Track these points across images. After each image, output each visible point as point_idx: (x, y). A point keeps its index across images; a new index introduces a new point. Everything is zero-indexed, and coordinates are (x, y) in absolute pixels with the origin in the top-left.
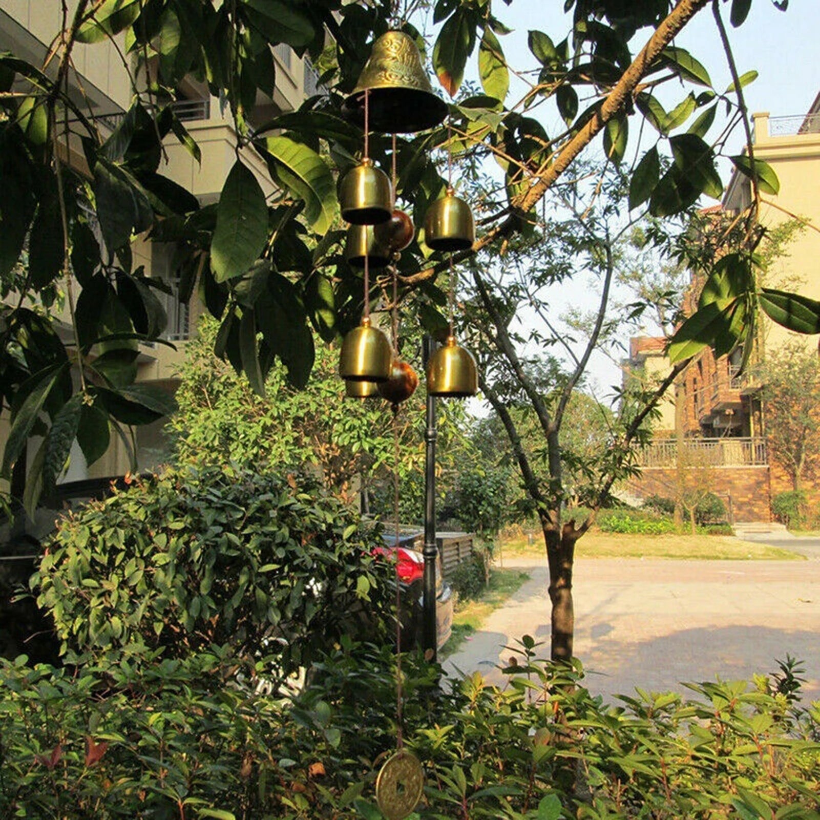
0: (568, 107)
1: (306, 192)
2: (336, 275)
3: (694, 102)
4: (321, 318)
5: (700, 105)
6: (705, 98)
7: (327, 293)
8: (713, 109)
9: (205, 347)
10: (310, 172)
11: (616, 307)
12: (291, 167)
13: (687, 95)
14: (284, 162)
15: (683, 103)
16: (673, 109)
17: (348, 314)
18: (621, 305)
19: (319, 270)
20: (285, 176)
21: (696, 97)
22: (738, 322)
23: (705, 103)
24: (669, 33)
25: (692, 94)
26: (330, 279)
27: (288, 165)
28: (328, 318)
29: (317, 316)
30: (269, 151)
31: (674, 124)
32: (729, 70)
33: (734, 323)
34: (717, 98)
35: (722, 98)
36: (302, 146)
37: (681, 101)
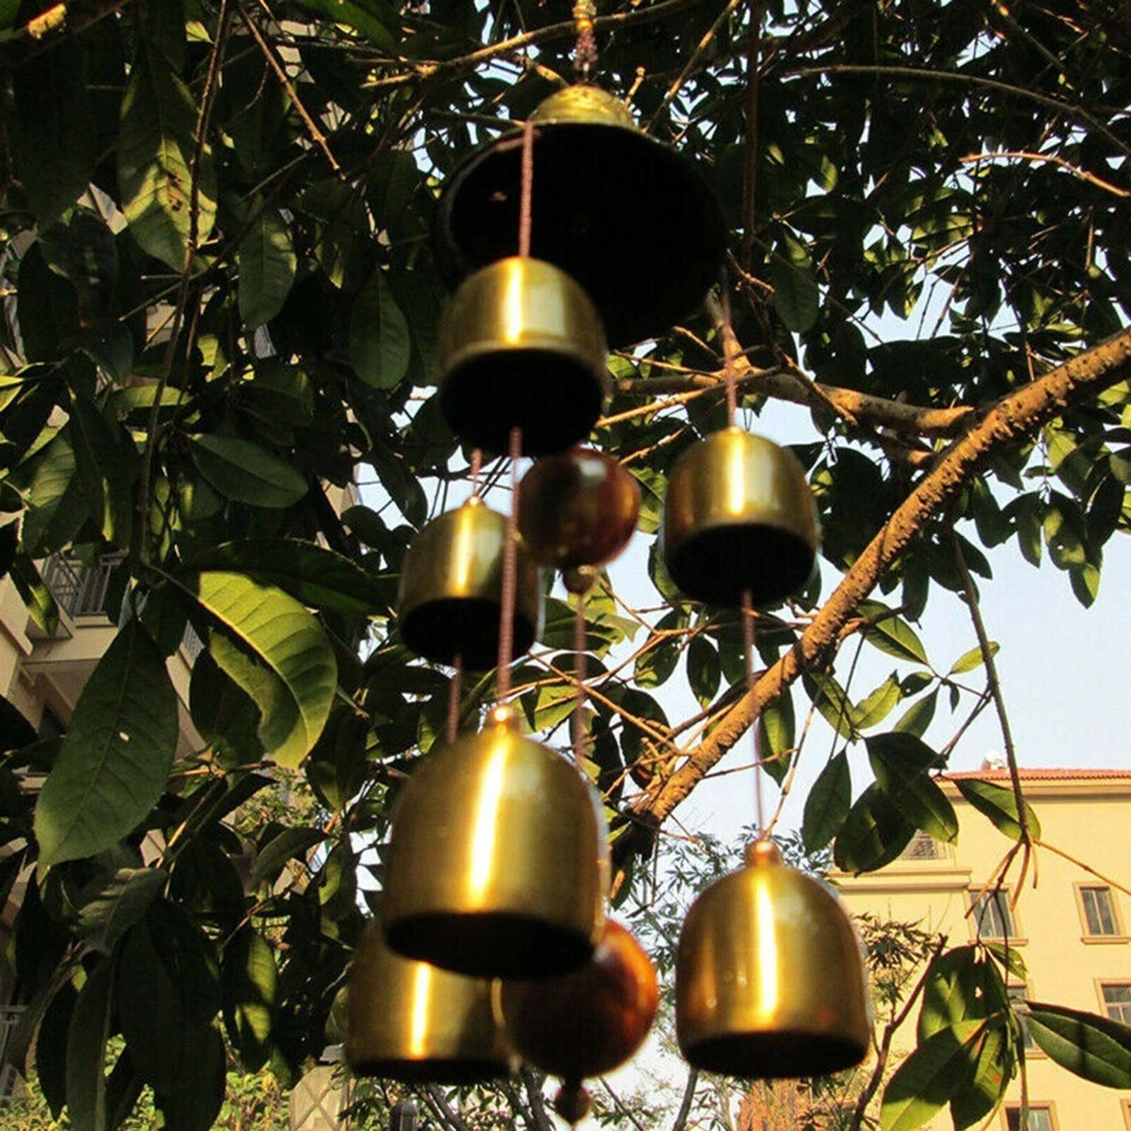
0: (705, 677)
1: (268, 688)
2: (285, 938)
3: (899, 690)
4: (244, 1018)
5: (907, 695)
6: (914, 684)
7: (263, 970)
8: (932, 698)
9: (31, 1117)
10: (281, 644)
11: (661, 1088)
12: (243, 634)
13: (887, 677)
14: (229, 622)
15: (881, 689)
16: (866, 697)
17: (305, 1005)
18: (667, 1085)
19: (257, 923)
20: (226, 657)
21: (901, 681)
22: (990, 1066)
23: (914, 691)
24: (923, 510)
25: (894, 676)
26: (272, 945)
27: (237, 629)
28: (259, 1021)
29: (238, 1016)
30: (202, 600)
31: (868, 720)
32: (972, 625)
33: (981, 1069)
34: (936, 681)
35: (945, 682)
36: (275, 594)
37: (879, 686)
